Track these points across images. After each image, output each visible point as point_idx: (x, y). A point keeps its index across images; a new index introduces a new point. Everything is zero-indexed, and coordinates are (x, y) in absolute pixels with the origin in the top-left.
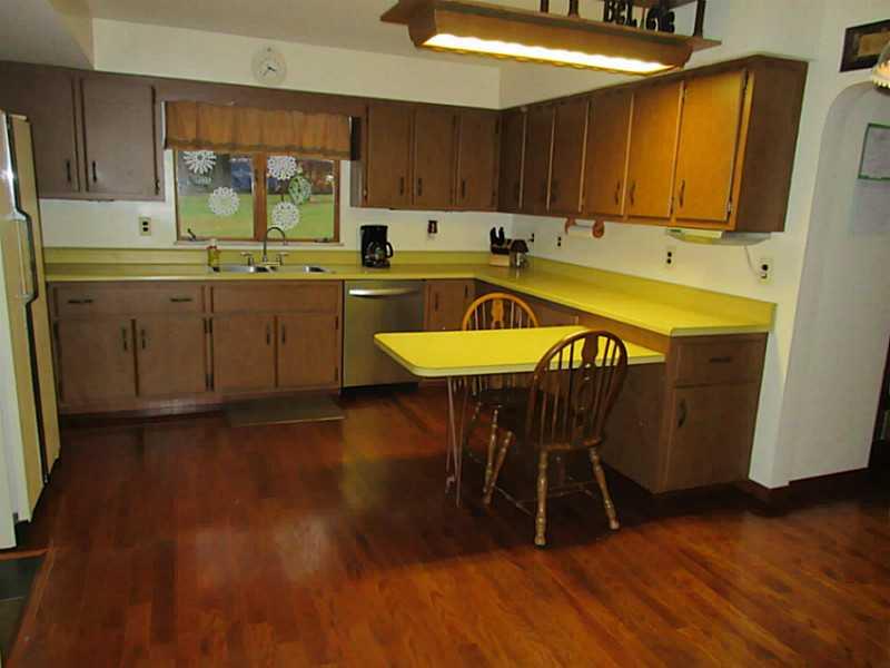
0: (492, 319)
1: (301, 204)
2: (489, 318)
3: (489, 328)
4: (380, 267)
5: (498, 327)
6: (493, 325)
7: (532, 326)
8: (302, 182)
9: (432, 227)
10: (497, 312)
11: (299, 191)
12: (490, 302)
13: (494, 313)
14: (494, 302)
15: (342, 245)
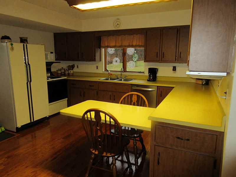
0: (132, 101)
1: (135, 62)
2: (131, 101)
3: (131, 104)
4: (152, 81)
5: (134, 105)
6: (132, 103)
7: (146, 107)
8: (136, 55)
9: (174, 69)
10: (135, 99)
11: (135, 58)
12: (132, 95)
13: (133, 99)
14: (133, 95)
15: (145, 74)
